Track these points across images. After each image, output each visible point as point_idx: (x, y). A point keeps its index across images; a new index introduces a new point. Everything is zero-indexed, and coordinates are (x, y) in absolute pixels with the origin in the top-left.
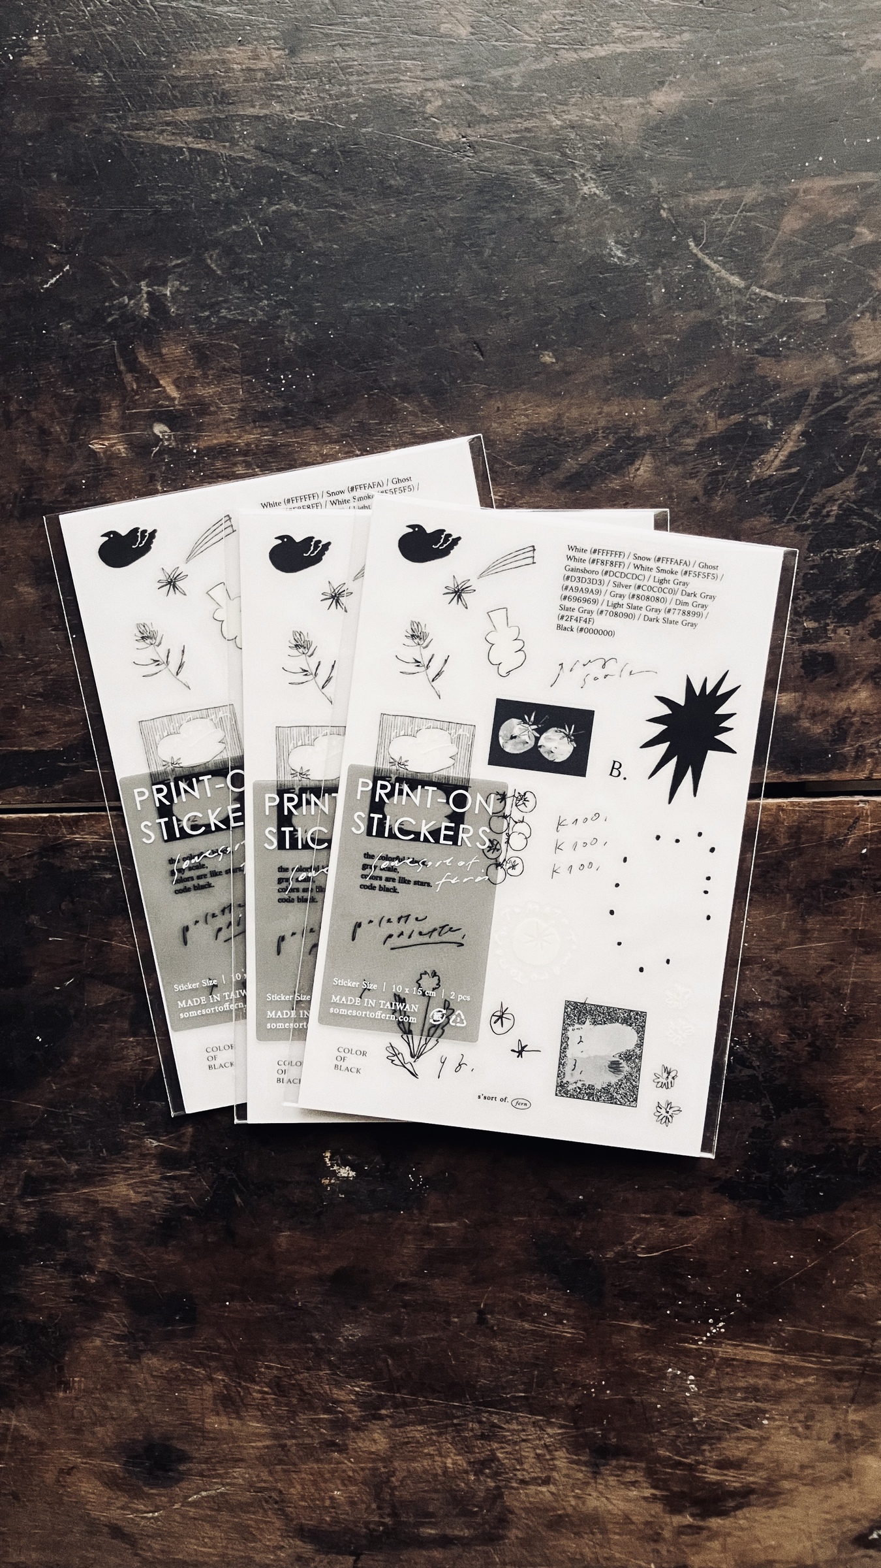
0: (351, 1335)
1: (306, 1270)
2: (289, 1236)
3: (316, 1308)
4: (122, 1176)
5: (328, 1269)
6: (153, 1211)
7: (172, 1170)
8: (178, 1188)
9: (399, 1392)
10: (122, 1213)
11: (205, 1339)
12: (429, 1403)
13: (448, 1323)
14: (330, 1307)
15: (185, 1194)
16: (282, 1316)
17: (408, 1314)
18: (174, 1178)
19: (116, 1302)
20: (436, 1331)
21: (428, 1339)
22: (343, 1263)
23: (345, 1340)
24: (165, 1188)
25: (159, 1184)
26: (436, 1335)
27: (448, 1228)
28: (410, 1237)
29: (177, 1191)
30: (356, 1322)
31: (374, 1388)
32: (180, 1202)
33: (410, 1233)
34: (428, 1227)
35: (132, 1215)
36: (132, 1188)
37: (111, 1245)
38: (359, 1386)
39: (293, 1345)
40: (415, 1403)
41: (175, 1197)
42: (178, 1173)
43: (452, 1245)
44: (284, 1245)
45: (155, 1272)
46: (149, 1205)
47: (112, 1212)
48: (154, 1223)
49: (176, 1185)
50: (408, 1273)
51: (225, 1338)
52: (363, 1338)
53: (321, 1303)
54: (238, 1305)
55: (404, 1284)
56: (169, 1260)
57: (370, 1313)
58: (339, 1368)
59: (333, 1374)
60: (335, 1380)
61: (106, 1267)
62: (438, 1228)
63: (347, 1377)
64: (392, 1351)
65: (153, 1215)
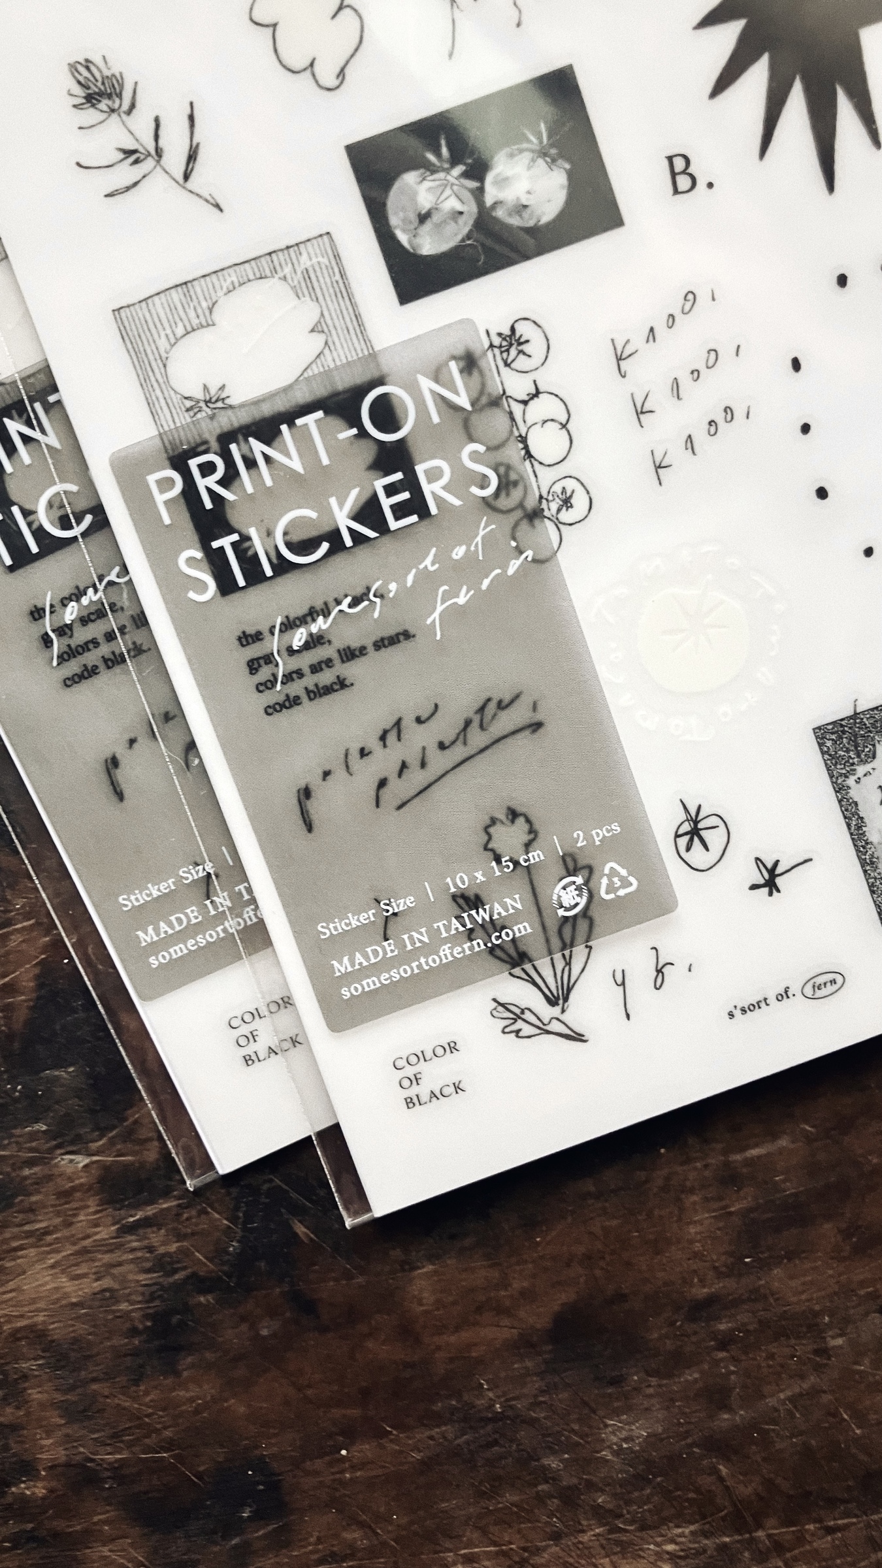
0: (626, 1440)
1: (488, 1333)
2: (435, 1272)
3: (536, 1404)
4: (32, 1252)
5: (538, 1317)
6: (124, 1306)
7: (137, 1206)
8: (164, 1244)
9: (760, 1526)
10: (58, 1330)
11: (319, 1540)
12: (830, 1531)
13: (823, 1352)
14: (564, 1395)
15: (179, 1250)
16: (467, 1443)
17: (735, 1360)
18: (146, 1223)
19: (105, 1522)
20: (802, 1377)
21: (791, 1399)
22: (565, 1297)
23: (616, 1453)
24: (133, 1250)
25: (120, 1246)
26: (805, 1386)
27: (768, 1155)
28: (695, 1198)
29: (162, 1250)
30: (628, 1409)
31: (706, 1534)
32: (175, 1271)
33: (692, 1191)
34: (727, 1164)
35: (81, 1328)
36: (63, 1272)
37: (54, 1405)
38: (673, 1541)
39: (511, 1497)
40: (800, 1539)
41: (163, 1264)
42: (150, 1211)
43: (790, 1188)
44: (428, 1298)
45: (168, 1433)
46: (108, 1297)
47: (37, 1335)
48: (134, 1332)
49: (156, 1237)
50: (711, 1273)
51: (362, 1525)
52: (654, 1440)
53: (543, 1392)
54: (365, 1449)
55: (711, 1300)
56: (191, 1400)
57: (654, 1381)
58: (621, 1516)
59: (610, 1532)
60: (618, 1543)
61: (61, 1454)
62: (750, 1162)
63: (643, 1528)
64: (719, 1446)
65: (126, 1315)
